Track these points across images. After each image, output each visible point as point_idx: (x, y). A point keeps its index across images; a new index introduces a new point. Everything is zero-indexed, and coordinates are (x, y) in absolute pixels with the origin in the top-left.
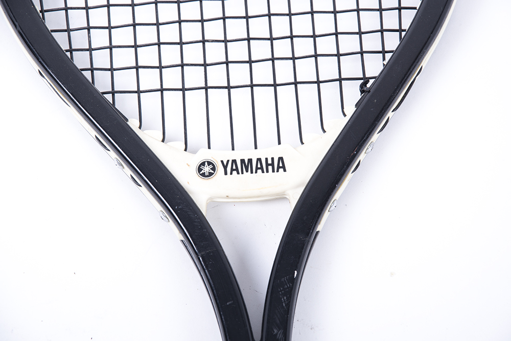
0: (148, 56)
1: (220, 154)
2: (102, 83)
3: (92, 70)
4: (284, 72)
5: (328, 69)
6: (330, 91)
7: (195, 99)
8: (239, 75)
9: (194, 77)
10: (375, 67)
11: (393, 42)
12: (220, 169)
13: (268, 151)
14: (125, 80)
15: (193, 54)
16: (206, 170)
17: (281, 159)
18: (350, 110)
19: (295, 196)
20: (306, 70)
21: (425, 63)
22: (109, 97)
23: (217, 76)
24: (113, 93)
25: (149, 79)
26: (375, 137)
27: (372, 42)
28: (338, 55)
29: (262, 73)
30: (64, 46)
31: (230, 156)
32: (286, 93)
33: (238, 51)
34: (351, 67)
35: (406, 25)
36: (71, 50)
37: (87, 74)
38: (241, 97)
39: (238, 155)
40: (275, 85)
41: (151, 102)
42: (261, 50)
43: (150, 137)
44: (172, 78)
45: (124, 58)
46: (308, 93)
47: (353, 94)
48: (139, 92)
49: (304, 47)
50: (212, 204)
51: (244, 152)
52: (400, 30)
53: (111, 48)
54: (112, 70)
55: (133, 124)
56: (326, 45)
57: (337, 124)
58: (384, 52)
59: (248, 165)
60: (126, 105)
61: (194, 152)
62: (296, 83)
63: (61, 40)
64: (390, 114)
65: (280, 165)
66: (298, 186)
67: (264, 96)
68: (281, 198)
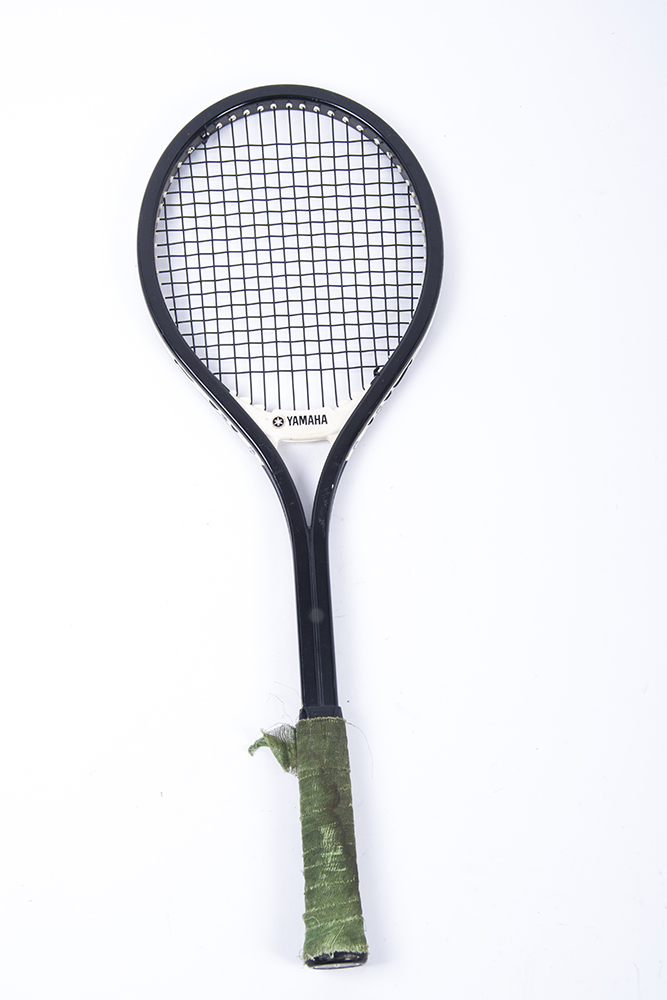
0: (242, 351)
1: (286, 412)
2: (213, 367)
3: (207, 359)
4: (327, 361)
5: (354, 360)
6: (355, 374)
7: (271, 378)
8: (299, 363)
9: (271, 364)
10: (383, 359)
11: (394, 344)
12: (287, 422)
13: (316, 411)
14: (228, 366)
15: (270, 350)
16: (278, 422)
17: (324, 416)
18: (368, 386)
19: (333, 439)
20: (340, 361)
21: (413, 358)
22: (217, 376)
23: (285, 364)
24: (220, 374)
25: (243, 365)
26: (383, 403)
27: (381, 344)
28: (361, 352)
29: (313, 362)
30: (191, 345)
31: (293, 414)
32: (328, 375)
33: (298, 348)
34: (368, 359)
35: (402, 334)
36: (194, 347)
37: (204, 362)
38: (300, 377)
39: (298, 414)
40: (321, 370)
41: (243, 379)
42: (312, 348)
43: (243, 402)
44: (257, 365)
45: (227, 352)
46: (341, 375)
47: (369, 376)
48: (236, 373)
49: (339, 346)
50: (282, 443)
51: (301, 412)
52: (399, 337)
53: (219, 345)
54: (219, 359)
55: (233, 393)
56: (353, 345)
57: (359, 395)
58: (389, 350)
59: (303, 420)
60: (228, 381)
61: (271, 411)
62: (334, 369)
63: (188, 340)
64: (392, 389)
65: (324, 420)
66: (335, 433)
67: (314, 376)
68: (324, 440)
